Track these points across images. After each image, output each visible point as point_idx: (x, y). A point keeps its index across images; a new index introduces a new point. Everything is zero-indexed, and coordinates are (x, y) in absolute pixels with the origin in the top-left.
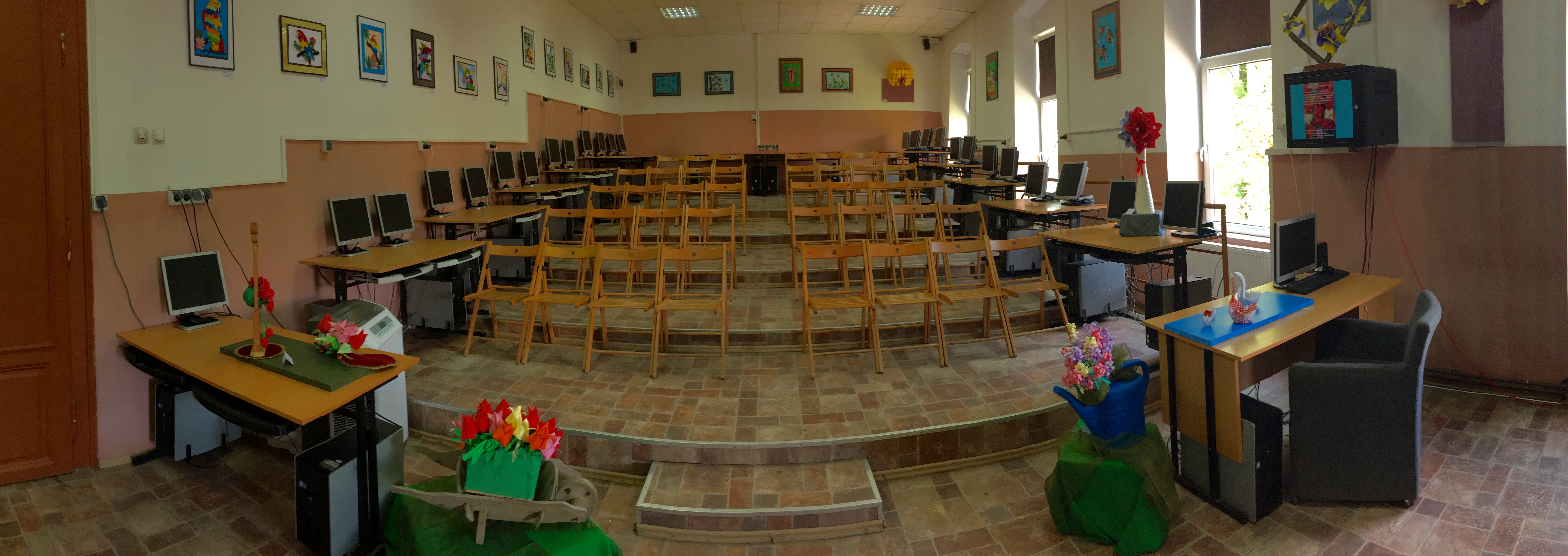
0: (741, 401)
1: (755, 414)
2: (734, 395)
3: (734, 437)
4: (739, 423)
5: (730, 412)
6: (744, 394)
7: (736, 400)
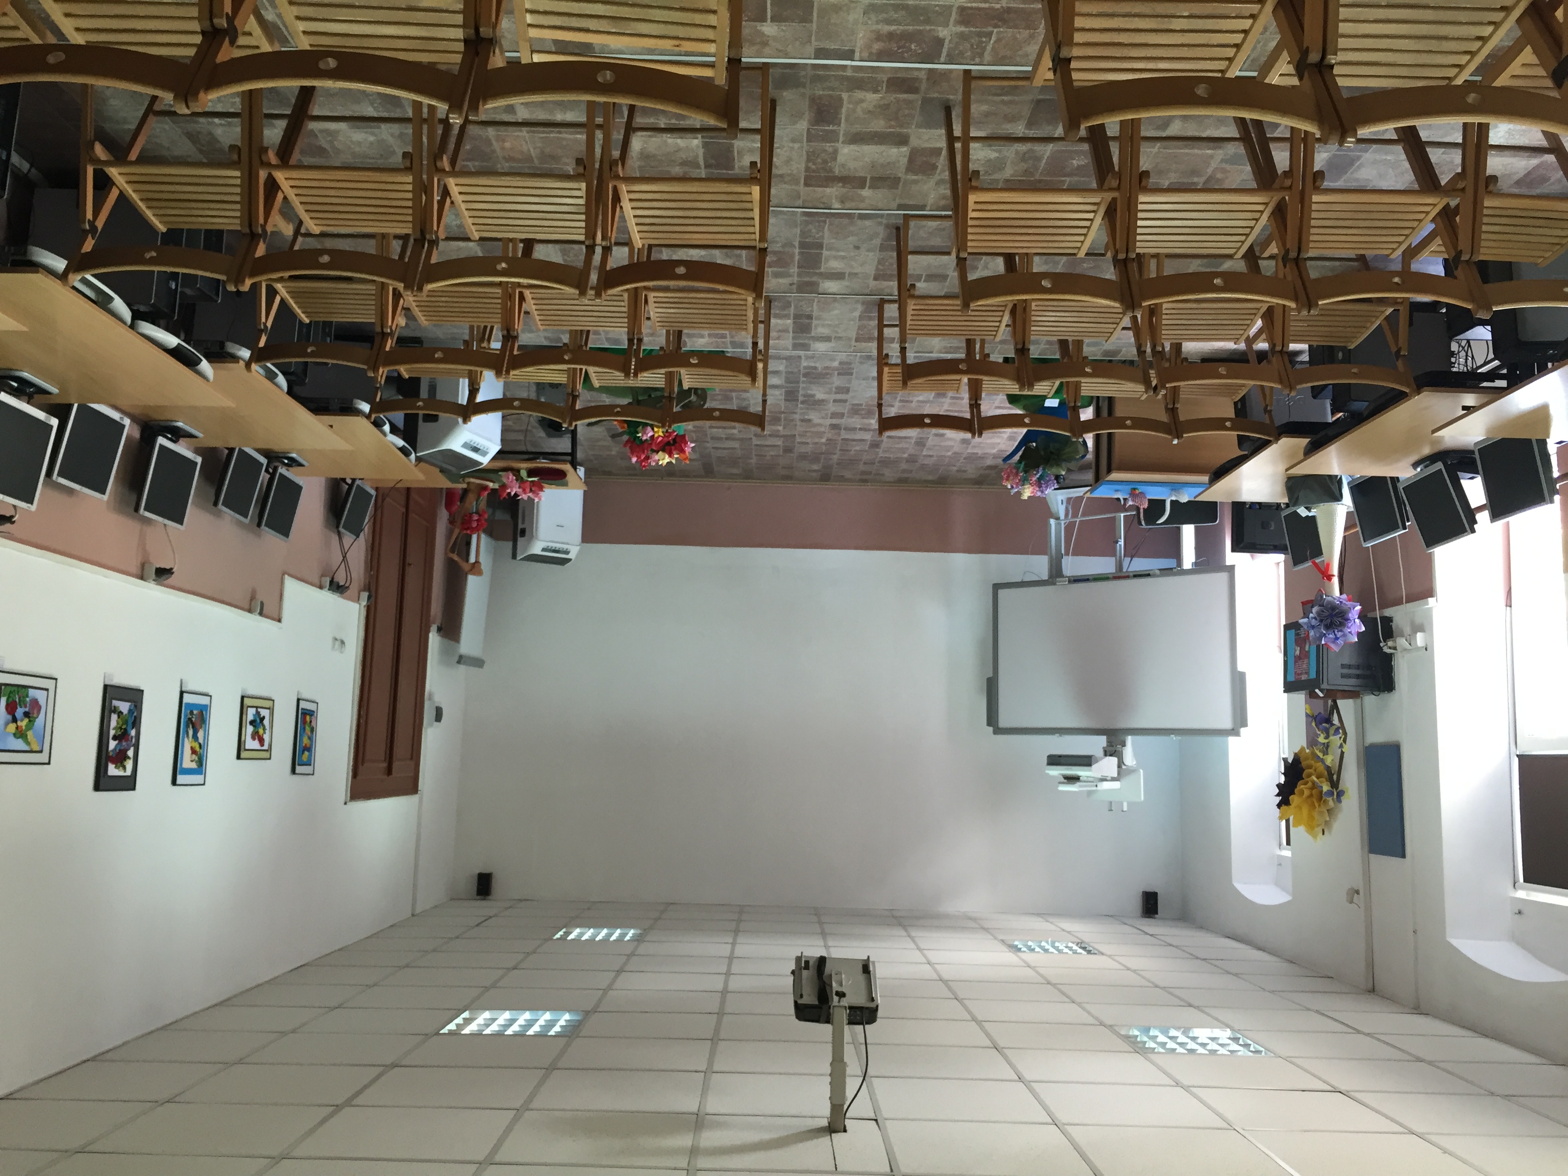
0: (794, 323)
1: (810, 333)
2: (787, 316)
3: (791, 348)
4: (794, 338)
5: (786, 331)
6: (797, 317)
7: (789, 321)
